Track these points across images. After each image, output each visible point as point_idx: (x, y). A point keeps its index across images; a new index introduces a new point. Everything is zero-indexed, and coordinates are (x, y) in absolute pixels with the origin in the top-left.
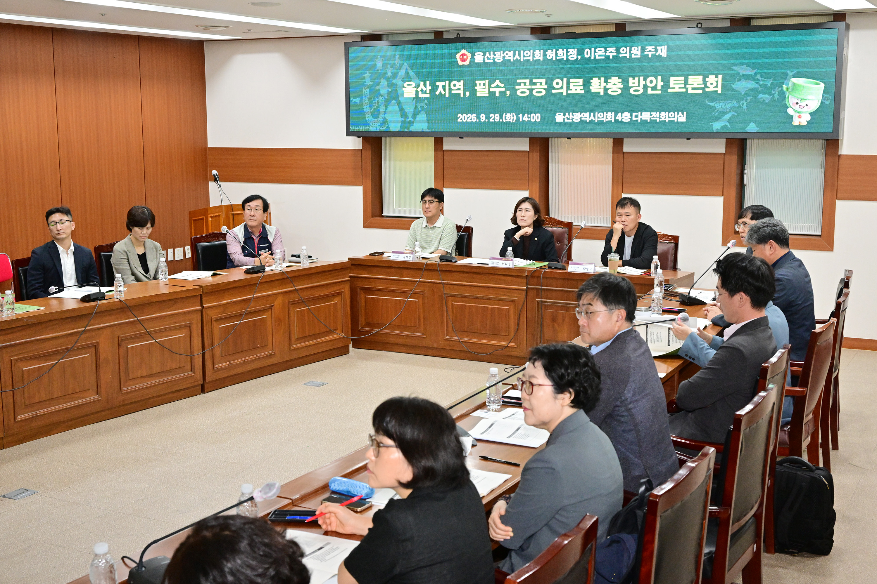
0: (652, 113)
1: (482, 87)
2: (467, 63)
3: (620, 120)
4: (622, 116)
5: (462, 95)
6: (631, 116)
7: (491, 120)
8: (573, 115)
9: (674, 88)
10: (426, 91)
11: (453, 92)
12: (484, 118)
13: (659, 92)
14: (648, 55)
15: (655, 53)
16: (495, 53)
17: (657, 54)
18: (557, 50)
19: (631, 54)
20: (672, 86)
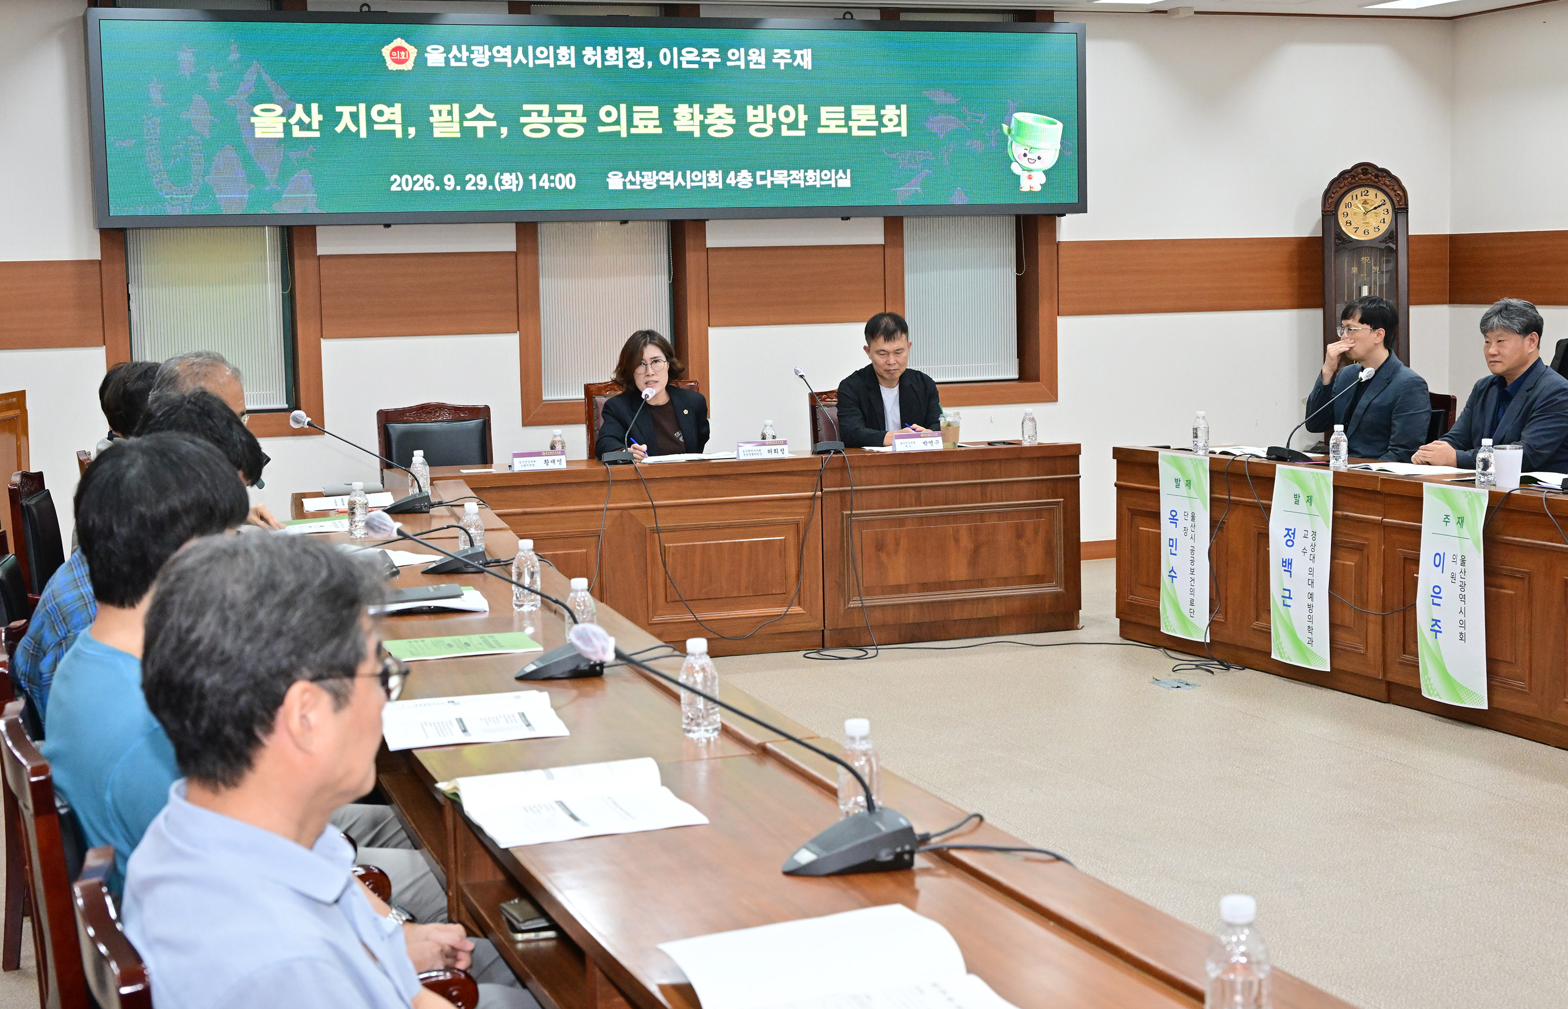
0: (791, 172)
1: (445, 117)
2: (408, 66)
3: (733, 185)
4: (736, 178)
5: (399, 135)
6: (754, 177)
7: (469, 187)
8: (643, 177)
9: (828, 126)
10: (310, 124)
11: (377, 127)
12: (452, 183)
13: (802, 133)
14: (779, 64)
15: (790, 61)
16: (473, 48)
17: (795, 64)
18: (604, 49)
19: (747, 63)
20: (823, 122)
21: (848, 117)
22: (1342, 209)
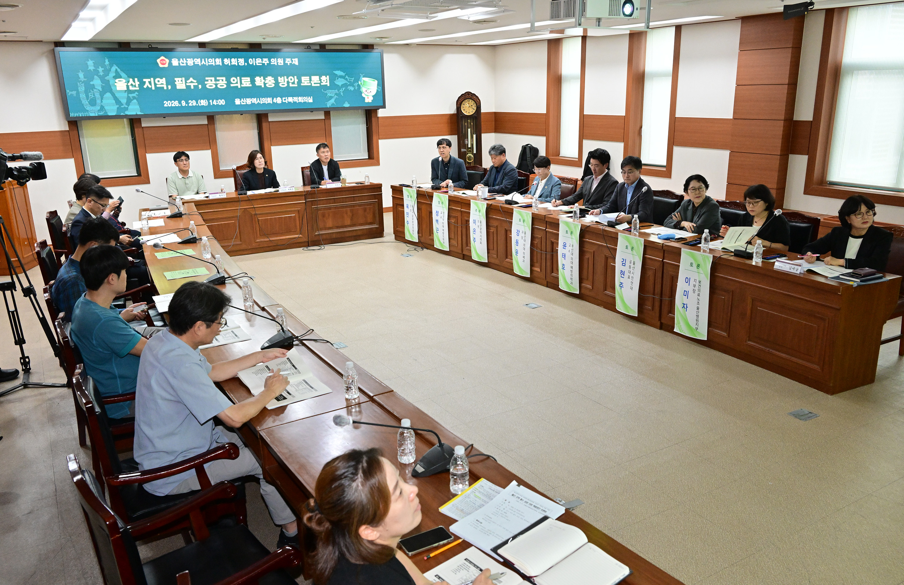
0: (294, 98)
1: (180, 82)
2: (166, 66)
3: (275, 102)
4: (276, 100)
5: (165, 88)
6: (282, 99)
7: (190, 105)
8: (246, 100)
10: (135, 85)
11: (158, 86)
12: (184, 103)
13: (296, 85)
14: (287, 63)
15: (291, 62)
16: (187, 59)
17: (293, 63)
18: (231, 59)
19: (277, 63)
20: (303, 82)
21: (310, 80)
22: (462, 106)
